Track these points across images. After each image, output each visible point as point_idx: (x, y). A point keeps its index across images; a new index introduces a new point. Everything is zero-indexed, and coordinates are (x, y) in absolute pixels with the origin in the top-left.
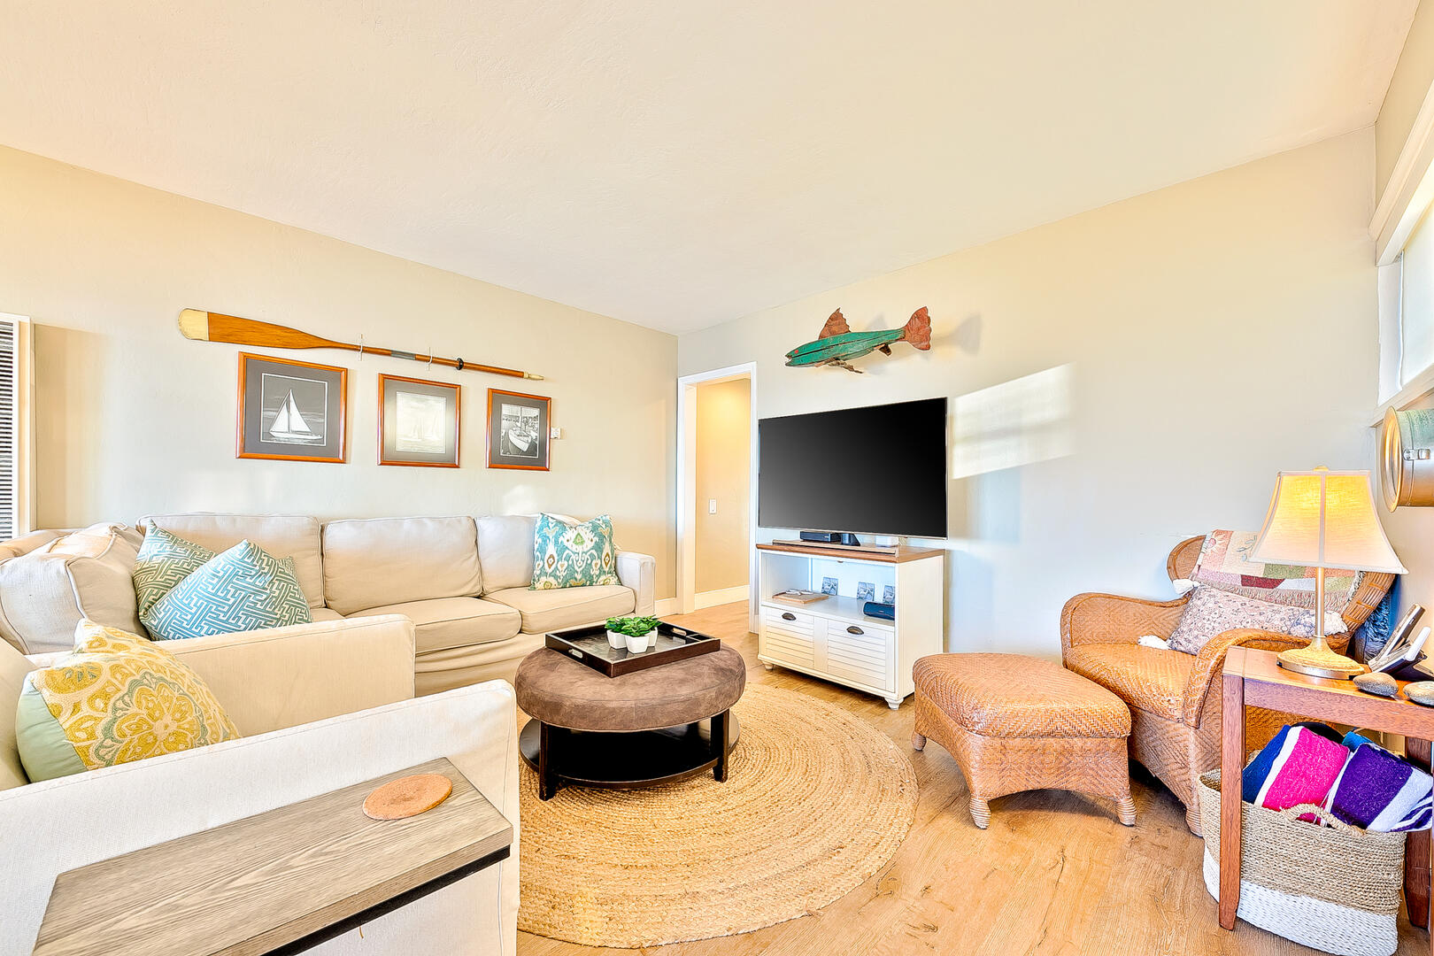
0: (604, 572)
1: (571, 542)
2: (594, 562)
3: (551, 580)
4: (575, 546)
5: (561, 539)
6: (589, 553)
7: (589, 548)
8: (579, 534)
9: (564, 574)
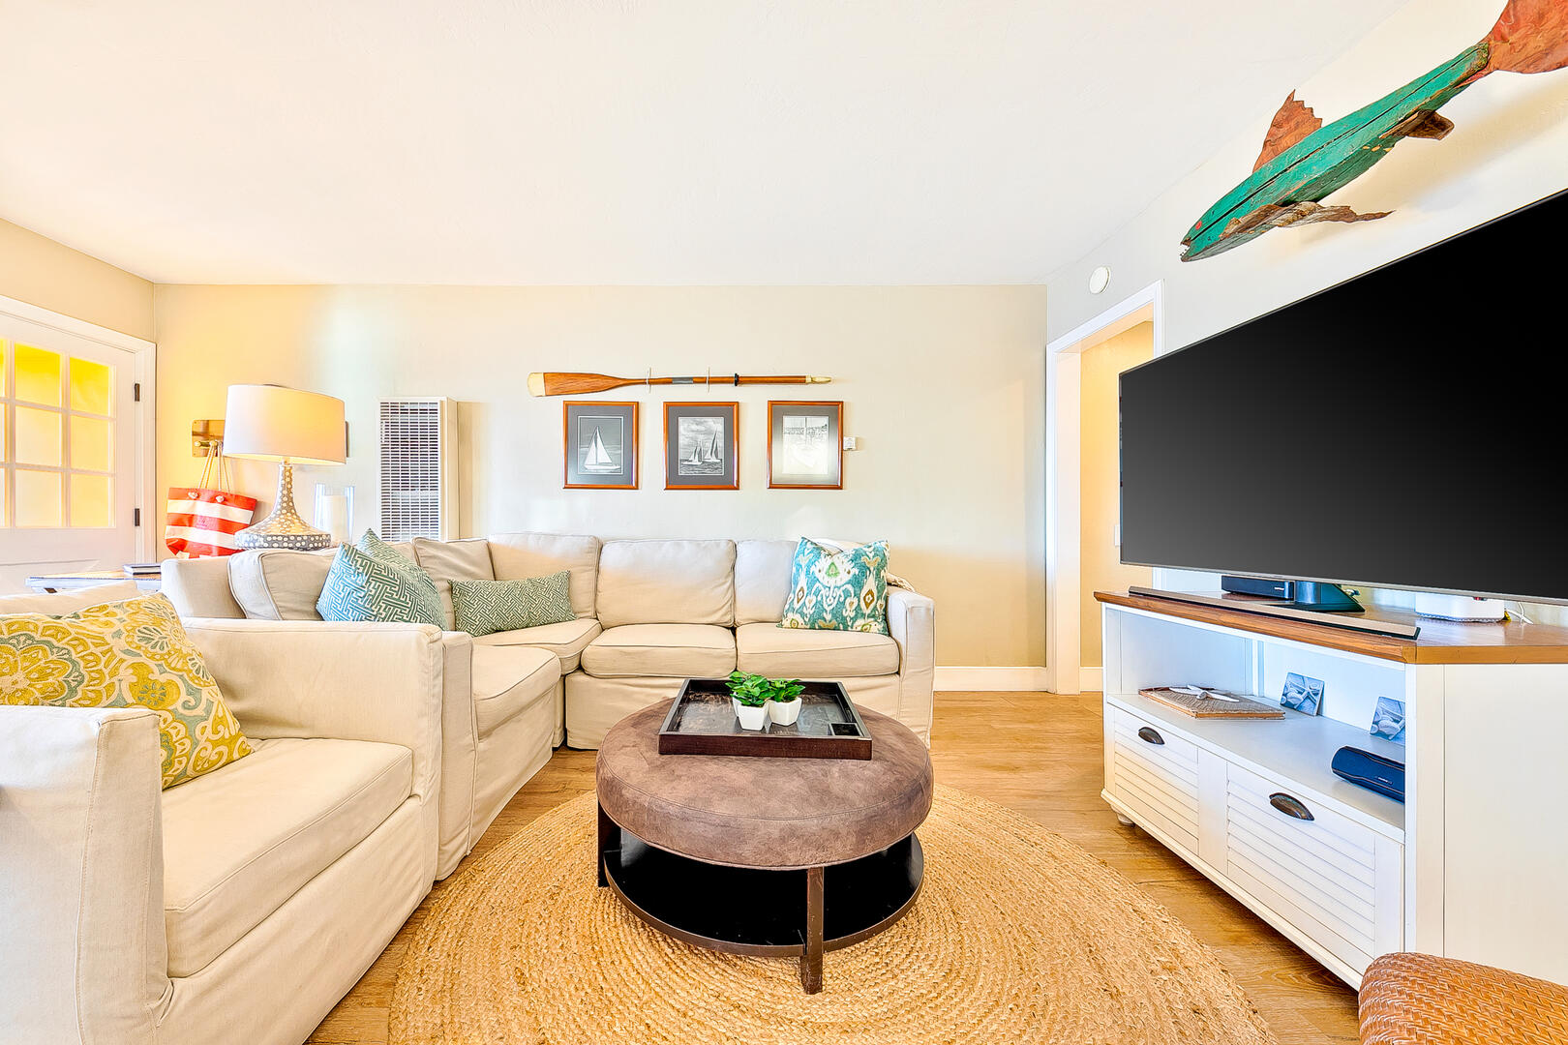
0: (863, 615)
1: (823, 573)
2: (848, 601)
3: (798, 617)
4: (827, 578)
5: (813, 569)
6: (842, 589)
7: (843, 583)
8: (833, 564)
9: (811, 612)
